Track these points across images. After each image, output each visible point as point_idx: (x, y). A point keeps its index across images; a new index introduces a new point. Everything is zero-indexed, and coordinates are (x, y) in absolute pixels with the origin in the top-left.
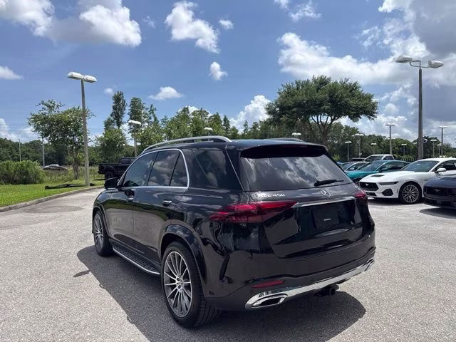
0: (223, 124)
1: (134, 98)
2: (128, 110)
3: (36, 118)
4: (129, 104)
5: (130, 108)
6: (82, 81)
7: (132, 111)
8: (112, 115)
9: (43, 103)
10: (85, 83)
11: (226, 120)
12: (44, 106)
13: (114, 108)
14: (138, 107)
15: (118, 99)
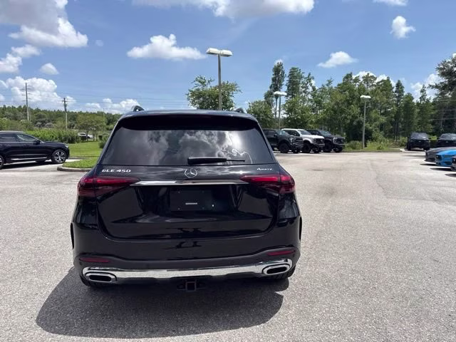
0: (394, 90)
1: (293, 69)
2: (286, 81)
3: (193, 93)
4: (288, 75)
5: (288, 79)
6: (219, 55)
7: (290, 81)
8: (271, 87)
9: (197, 80)
10: (221, 57)
11: (399, 85)
12: (197, 82)
13: (274, 80)
14: (296, 77)
15: (278, 70)
